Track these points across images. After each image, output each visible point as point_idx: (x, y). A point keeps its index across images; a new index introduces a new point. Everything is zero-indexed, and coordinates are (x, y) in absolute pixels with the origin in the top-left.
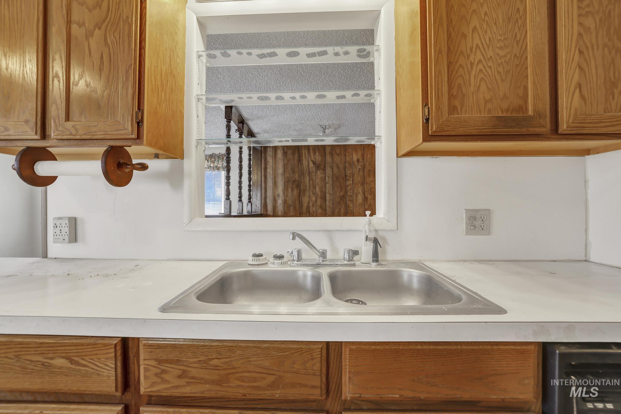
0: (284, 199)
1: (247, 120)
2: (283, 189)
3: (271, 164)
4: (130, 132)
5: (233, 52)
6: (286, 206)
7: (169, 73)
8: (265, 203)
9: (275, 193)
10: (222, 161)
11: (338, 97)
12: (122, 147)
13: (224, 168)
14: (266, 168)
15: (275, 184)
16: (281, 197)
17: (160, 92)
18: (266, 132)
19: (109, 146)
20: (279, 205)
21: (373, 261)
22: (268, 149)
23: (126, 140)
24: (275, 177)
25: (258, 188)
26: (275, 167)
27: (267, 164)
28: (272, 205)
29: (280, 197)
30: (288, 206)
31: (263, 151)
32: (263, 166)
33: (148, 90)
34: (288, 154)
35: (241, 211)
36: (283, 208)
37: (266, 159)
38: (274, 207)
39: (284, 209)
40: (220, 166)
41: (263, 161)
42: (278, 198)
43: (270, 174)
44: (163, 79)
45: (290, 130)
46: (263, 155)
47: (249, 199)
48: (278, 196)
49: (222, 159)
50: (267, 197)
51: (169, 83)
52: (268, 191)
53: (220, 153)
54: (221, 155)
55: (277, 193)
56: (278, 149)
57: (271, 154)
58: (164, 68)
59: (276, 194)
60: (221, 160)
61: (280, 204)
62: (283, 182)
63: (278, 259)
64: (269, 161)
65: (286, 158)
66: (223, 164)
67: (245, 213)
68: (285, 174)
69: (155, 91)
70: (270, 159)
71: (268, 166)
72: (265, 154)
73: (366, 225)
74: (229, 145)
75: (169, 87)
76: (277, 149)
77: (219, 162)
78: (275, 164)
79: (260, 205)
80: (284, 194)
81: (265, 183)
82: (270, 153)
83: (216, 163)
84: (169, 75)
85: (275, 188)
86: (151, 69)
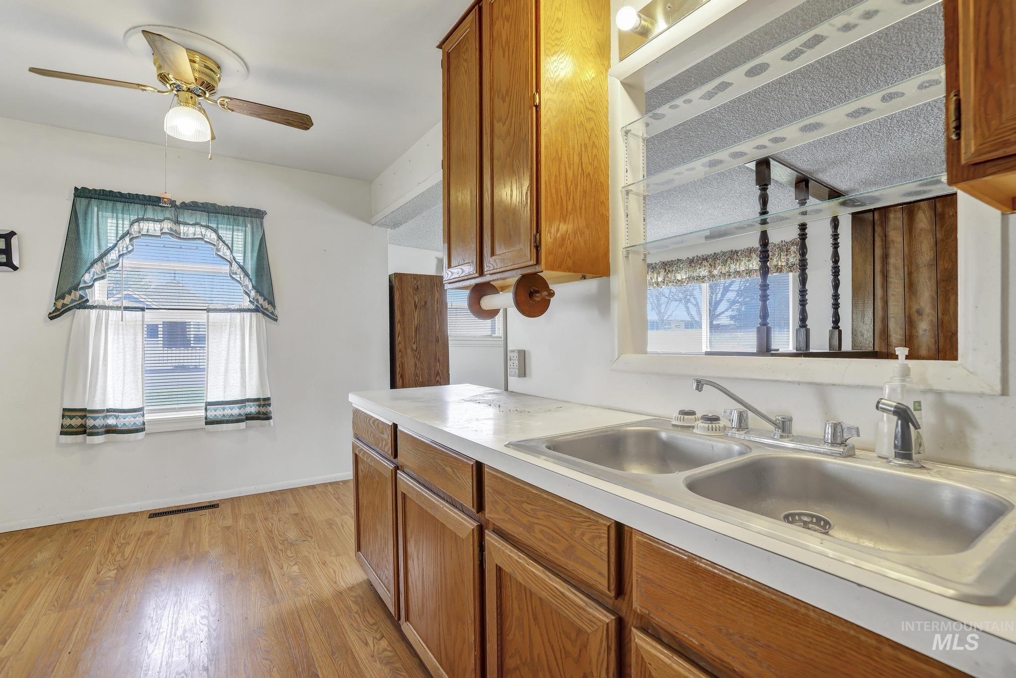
0: (935, 320)
1: (811, 173)
2: (933, 298)
3: (900, 246)
4: (529, 258)
5: (664, 110)
6: (941, 335)
7: (579, 174)
8: (884, 330)
9: (910, 307)
10: (787, 255)
11: (854, 114)
12: (535, 274)
13: (790, 266)
14: (885, 257)
15: (911, 287)
16: (928, 316)
17: (564, 203)
18: (867, 183)
19: (521, 274)
20: (921, 332)
21: (897, 455)
22: (892, 216)
23: (527, 268)
24: (910, 274)
25: (866, 300)
26: (909, 250)
27: (889, 248)
28: (902, 332)
29: (925, 317)
30: (950, 334)
31: (877, 222)
32: (878, 252)
33: (546, 207)
34: (947, 216)
35: (803, 345)
36: (933, 341)
37: (885, 237)
38: (907, 337)
39: (937, 342)
40: (783, 264)
41: (878, 243)
42: (920, 317)
43: (896, 268)
44: (569, 187)
45: (931, 165)
46: (878, 229)
47: (833, 322)
48: (920, 313)
49: (787, 252)
50: (890, 316)
51: (579, 187)
52: (890, 303)
53: (782, 241)
54: (784, 243)
55: (915, 307)
56: (918, 211)
57: (899, 223)
58: (570, 174)
59: (914, 310)
60: (785, 253)
61: (926, 330)
62: (934, 281)
63: (709, 422)
64: (893, 241)
65: (942, 226)
66: (788, 260)
67: (847, 346)
68: (940, 263)
69: (557, 204)
70: (896, 236)
71: (892, 251)
72: (882, 226)
73: (894, 377)
74: (764, 227)
75: (580, 192)
76: (916, 209)
77: (782, 257)
78: (910, 244)
79: (872, 333)
80: (936, 308)
81: (883, 286)
82: (896, 221)
83: (775, 259)
84: (579, 177)
85: (910, 296)
86: (550, 182)
